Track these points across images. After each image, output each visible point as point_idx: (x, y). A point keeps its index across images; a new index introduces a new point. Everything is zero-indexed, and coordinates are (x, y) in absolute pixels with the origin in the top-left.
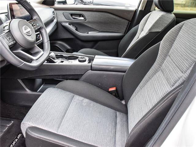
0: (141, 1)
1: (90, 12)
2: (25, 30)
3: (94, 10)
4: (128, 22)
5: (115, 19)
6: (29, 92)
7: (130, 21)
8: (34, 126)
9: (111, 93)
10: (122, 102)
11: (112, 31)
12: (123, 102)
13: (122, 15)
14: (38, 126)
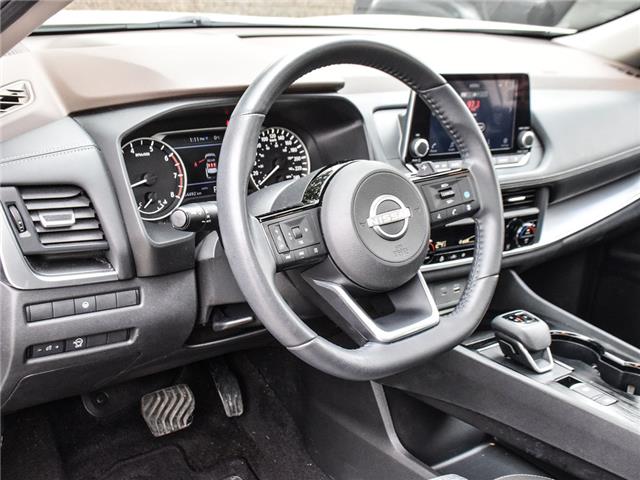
2: (379, 212)
6: (396, 447)
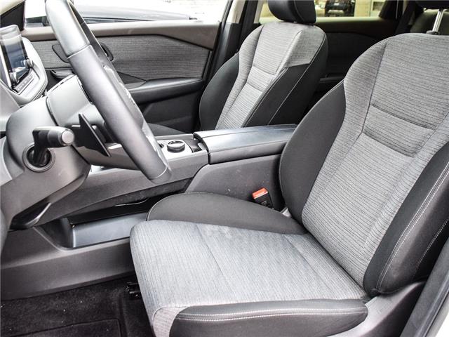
0: (232, 2)
1: (120, 38)
3: (129, 33)
4: (206, 51)
5: (178, 48)
7: (211, 50)
8: (189, 306)
9: (259, 202)
10: (284, 214)
11: (174, 76)
12: (286, 213)
13: (192, 39)
14: (198, 304)
